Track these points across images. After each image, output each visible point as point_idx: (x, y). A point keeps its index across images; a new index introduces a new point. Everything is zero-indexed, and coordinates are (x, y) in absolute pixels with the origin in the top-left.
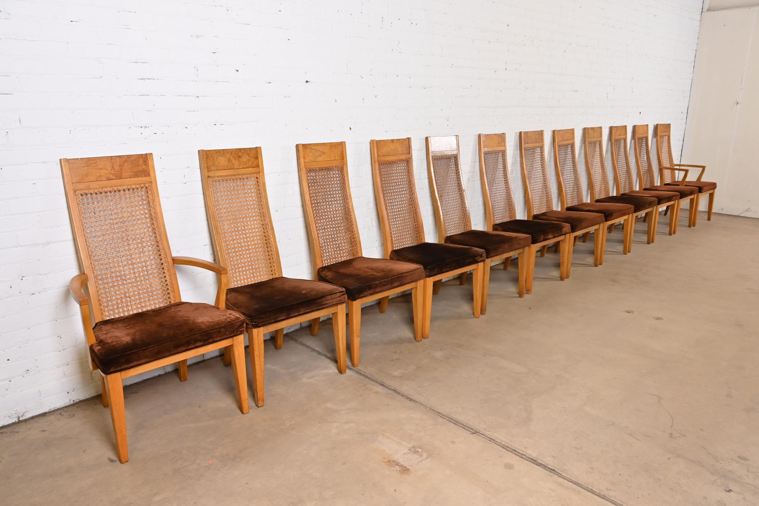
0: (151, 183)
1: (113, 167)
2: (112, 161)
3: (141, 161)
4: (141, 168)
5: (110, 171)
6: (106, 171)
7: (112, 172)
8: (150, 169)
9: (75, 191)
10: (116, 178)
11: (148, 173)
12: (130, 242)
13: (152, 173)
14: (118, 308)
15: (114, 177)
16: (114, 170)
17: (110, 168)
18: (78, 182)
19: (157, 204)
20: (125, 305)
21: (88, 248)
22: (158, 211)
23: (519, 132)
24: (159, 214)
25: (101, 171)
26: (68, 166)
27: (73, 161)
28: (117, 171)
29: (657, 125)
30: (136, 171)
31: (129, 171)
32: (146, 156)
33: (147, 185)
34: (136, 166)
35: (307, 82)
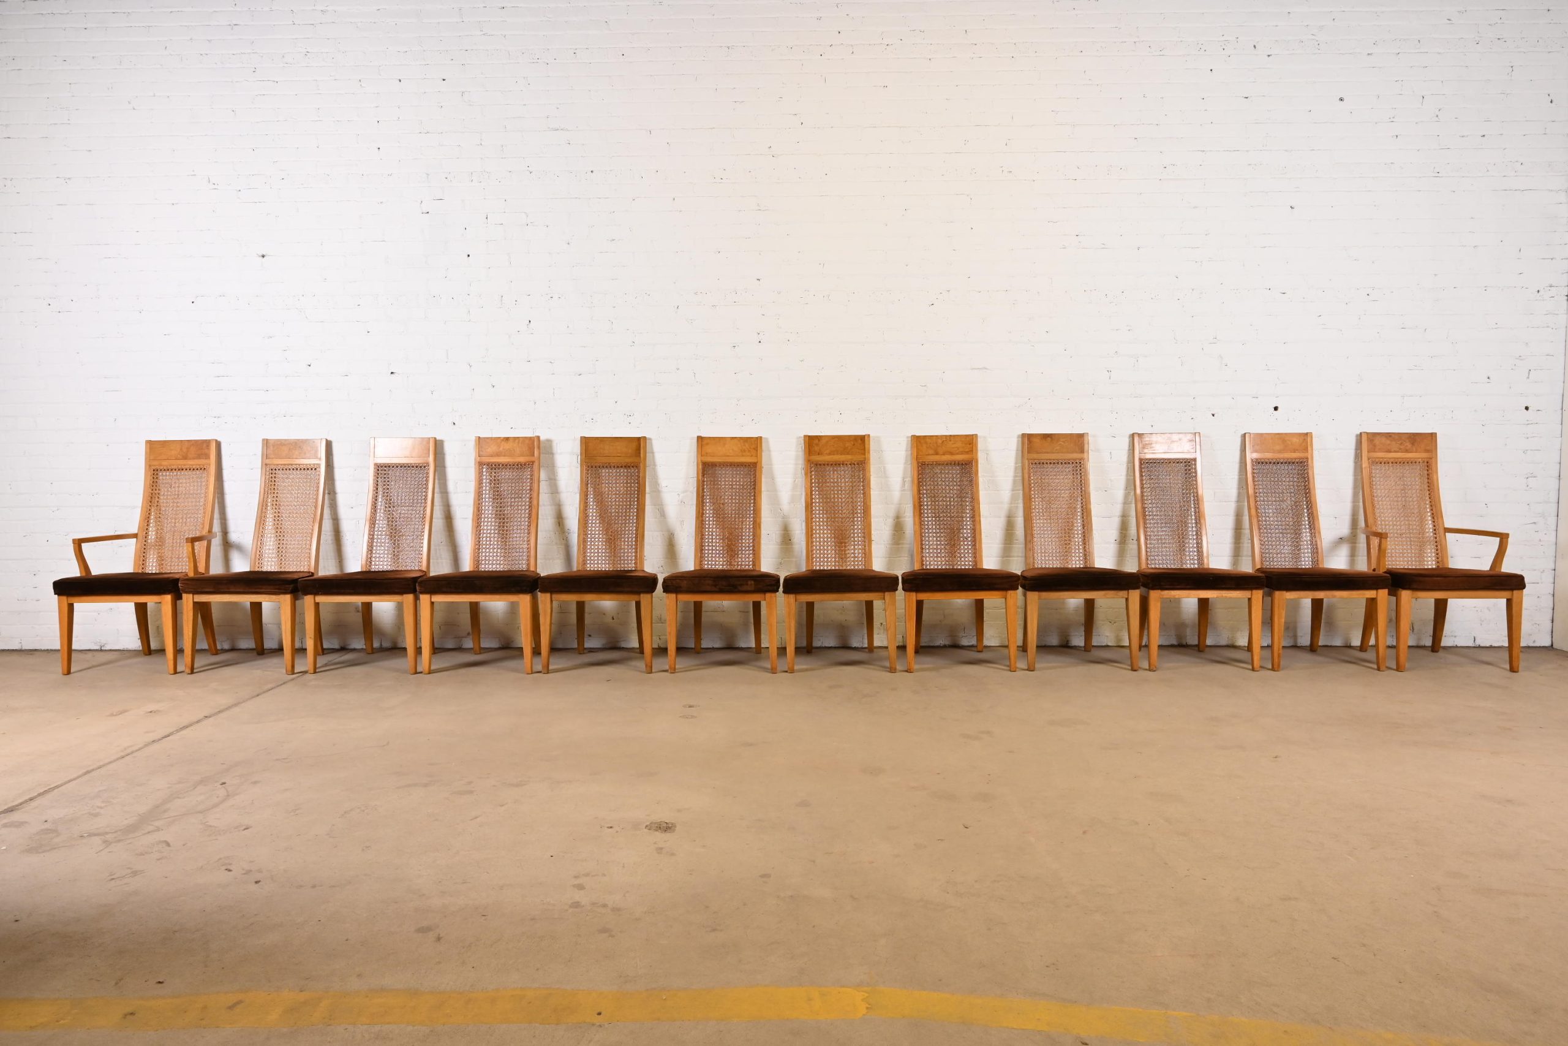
3: (205, 445)
6: (176, 452)
7: (181, 453)
10: (183, 459)
15: (181, 457)
18: (152, 459)
23: (802, 436)
25: (172, 452)
26: (149, 446)
29: (1361, 433)
35: (392, 373)
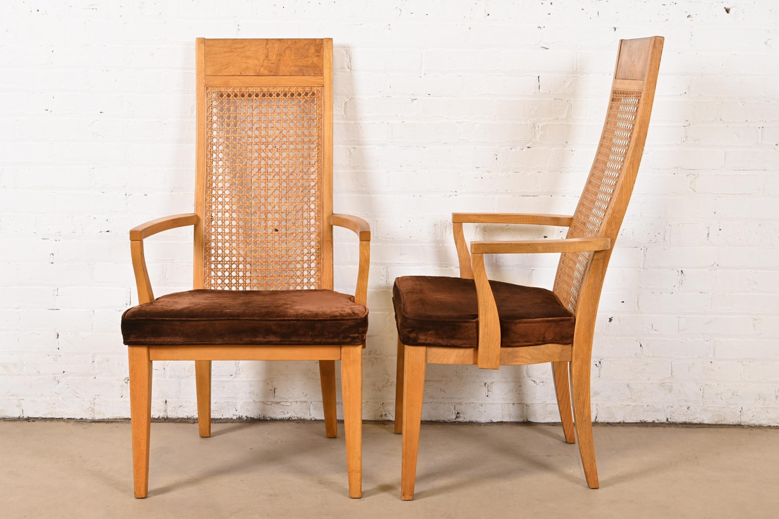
0: (323, 86)
1: (267, 57)
2: (268, 46)
3: (312, 50)
4: (311, 61)
5: (262, 62)
6: (256, 62)
7: (265, 64)
8: (324, 65)
9: (207, 87)
10: (270, 74)
11: (321, 70)
12: (270, 177)
13: (326, 71)
14: (230, 276)
15: (266, 72)
16: (268, 60)
17: (262, 58)
18: (213, 75)
19: (326, 122)
20: (241, 274)
21: (207, 176)
22: (326, 134)
24: (326, 139)
25: (249, 61)
26: (203, 49)
27: (211, 42)
28: (272, 63)
30: (302, 65)
31: (291, 64)
32: (320, 43)
33: (315, 90)
34: (303, 57)
